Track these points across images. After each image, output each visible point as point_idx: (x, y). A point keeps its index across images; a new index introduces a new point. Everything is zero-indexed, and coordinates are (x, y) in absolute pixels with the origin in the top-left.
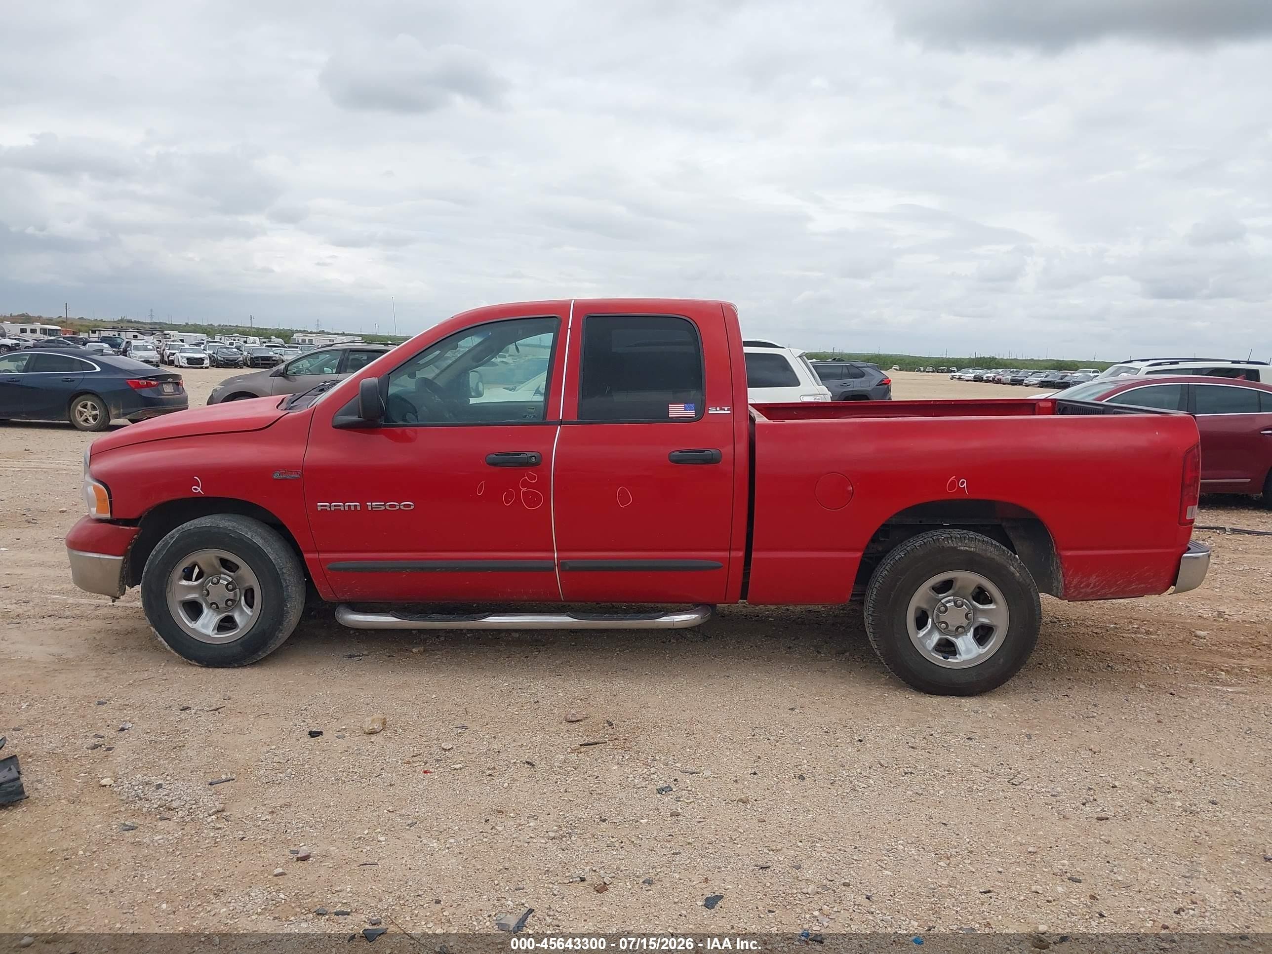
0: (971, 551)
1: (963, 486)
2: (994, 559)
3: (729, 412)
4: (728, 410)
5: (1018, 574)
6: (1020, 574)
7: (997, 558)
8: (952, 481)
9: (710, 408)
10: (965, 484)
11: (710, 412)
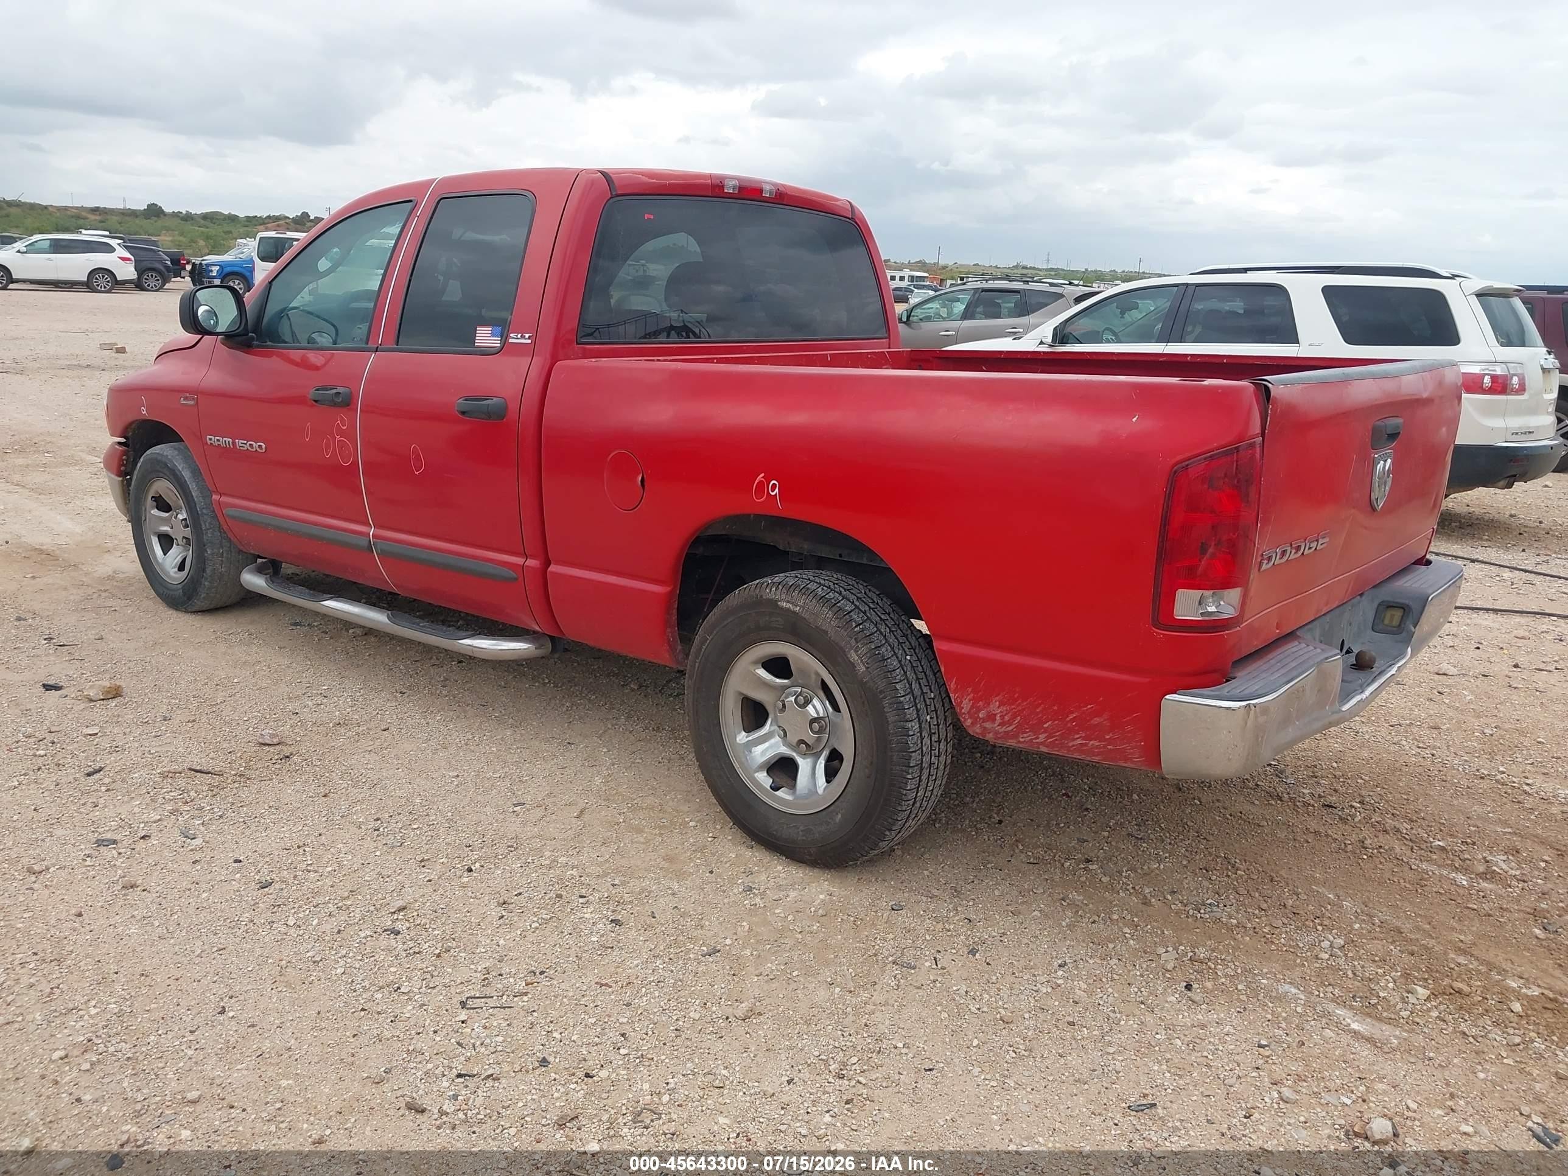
0: (794, 612)
1: (773, 494)
2: (826, 632)
3: (529, 341)
4: (529, 338)
5: (863, 668)
6: (867, 668)
7: (831, 633)
8: (760, 482)
9: (512, 335)
10: (777, 490)
11: (511, 341)
